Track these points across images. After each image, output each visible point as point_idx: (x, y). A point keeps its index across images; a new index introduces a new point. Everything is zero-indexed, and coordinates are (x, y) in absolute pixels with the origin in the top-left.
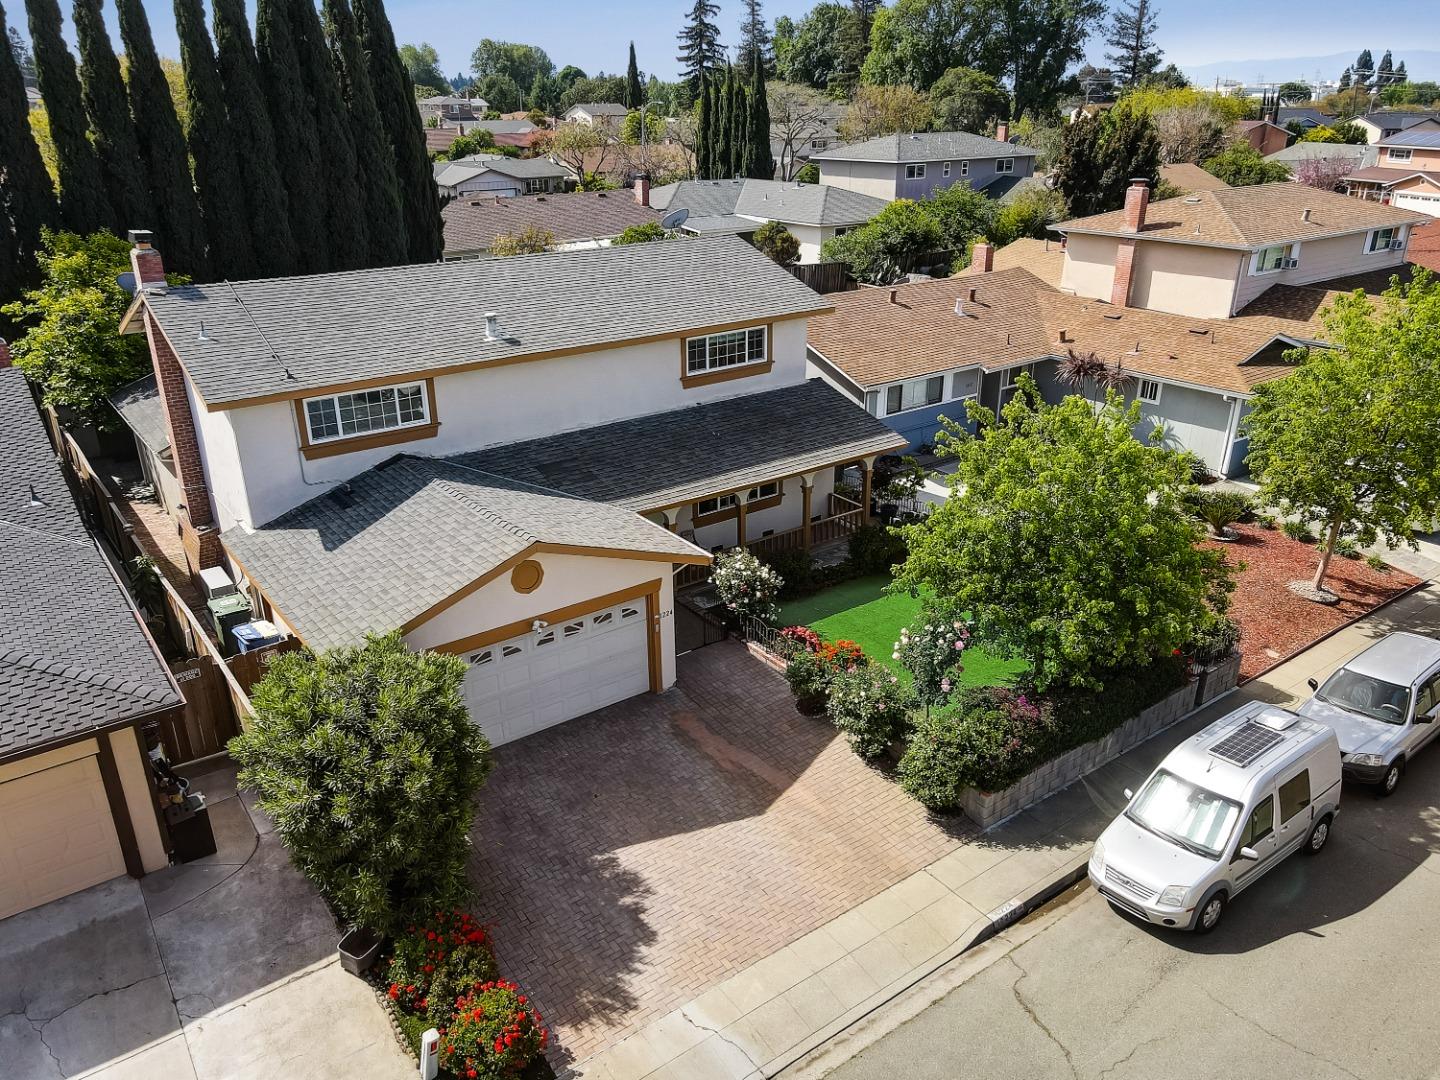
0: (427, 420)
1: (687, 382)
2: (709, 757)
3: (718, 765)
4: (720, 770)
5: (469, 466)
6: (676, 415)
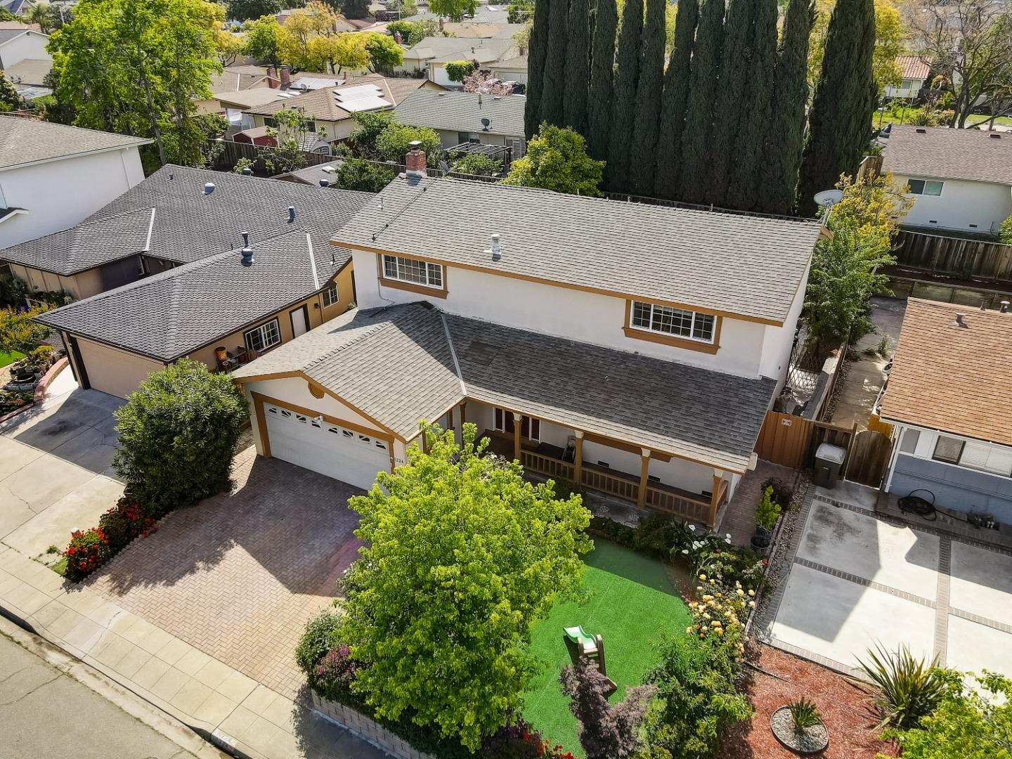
0: (442, 287)
1: (629, 333)
3: (332, 555)
4: (328, 558)
5: (448, 323)
6: (607, 352)
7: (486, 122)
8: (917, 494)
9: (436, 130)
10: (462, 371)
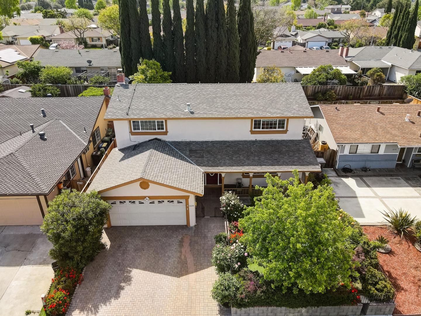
0: (165, 130)
1: (252, 132)
2: (181, 252)
3: (181, 256)
4: (180, 258)
5: (172, 145)
6: (245, 142)
7: (89, 62)
8: (346, 167)
9: (70, 67)
10: (194, 162)
